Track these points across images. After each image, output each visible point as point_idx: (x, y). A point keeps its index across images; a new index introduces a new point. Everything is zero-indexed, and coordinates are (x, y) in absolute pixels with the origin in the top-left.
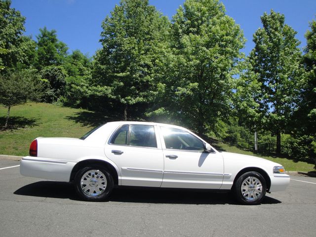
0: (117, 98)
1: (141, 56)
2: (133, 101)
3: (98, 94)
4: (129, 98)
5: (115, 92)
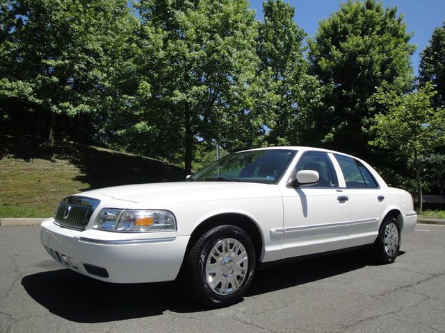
0: (45, 102)
1: (88, 36)
2: (73, 111)
3: (6, 93)
4: (67, 104)
5: (38, 92)
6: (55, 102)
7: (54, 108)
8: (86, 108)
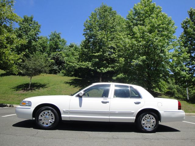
0: (95, 69)
1: (109, 42)
2: (105, 70)
3: (83, 67)
4: (102, 68)
5: (93, 65)
6: (99, 68)
7: (98, 70)
8: (110, 69)
